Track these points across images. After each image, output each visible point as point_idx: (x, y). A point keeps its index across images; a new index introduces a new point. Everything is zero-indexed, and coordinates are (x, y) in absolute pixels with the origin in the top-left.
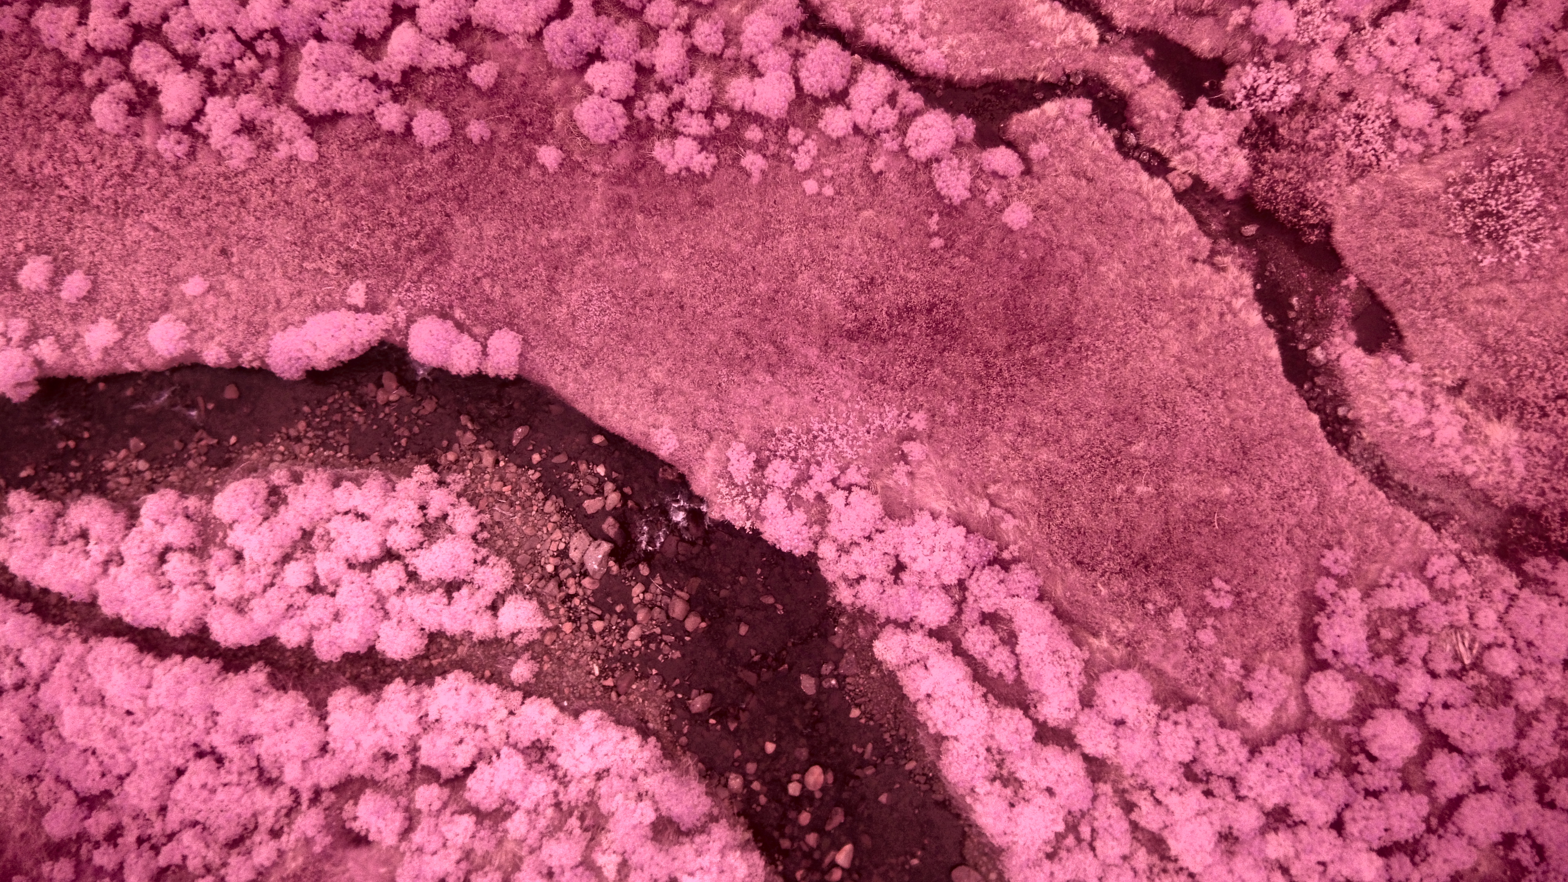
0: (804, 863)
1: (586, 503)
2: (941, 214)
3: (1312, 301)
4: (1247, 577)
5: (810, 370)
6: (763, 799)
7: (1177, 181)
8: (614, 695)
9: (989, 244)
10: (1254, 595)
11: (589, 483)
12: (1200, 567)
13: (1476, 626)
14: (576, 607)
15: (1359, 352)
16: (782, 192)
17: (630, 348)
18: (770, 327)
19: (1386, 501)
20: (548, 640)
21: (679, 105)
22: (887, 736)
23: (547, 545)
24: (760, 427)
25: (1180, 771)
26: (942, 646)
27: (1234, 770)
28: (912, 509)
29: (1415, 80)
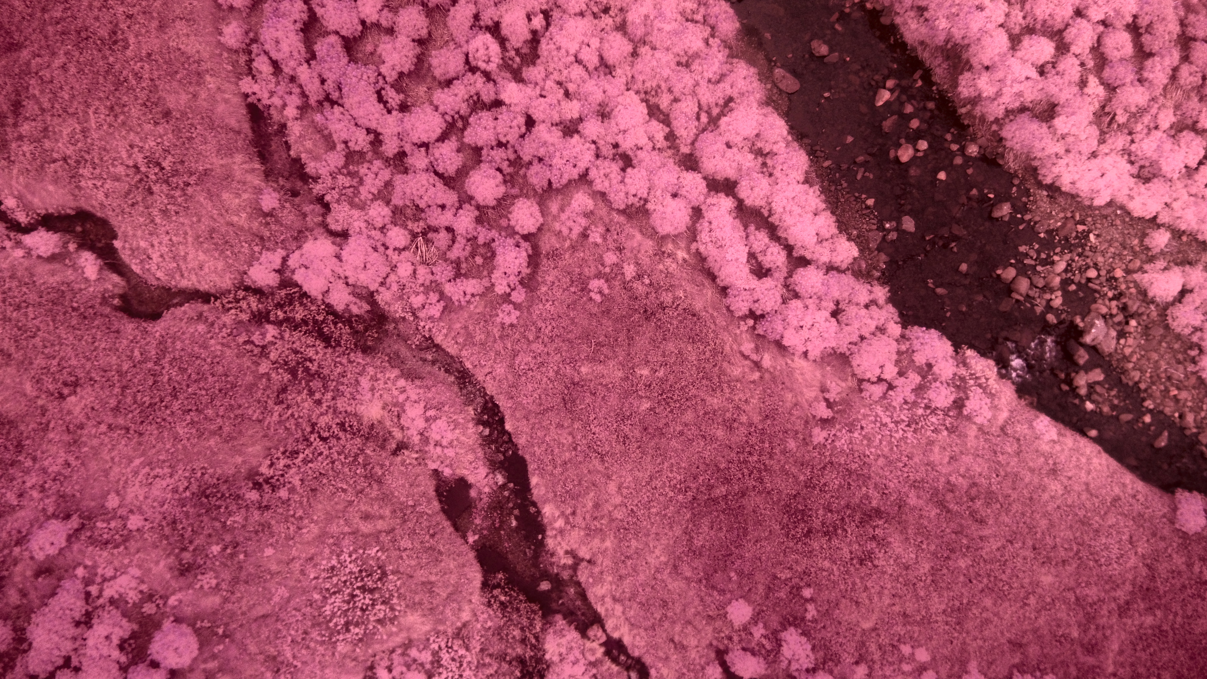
0: (914, 91)
1: (1101, 378)
2: (803, 619)
3: (502, 522)
4: (574, 303)
5: (915, 485)
6: (949, 137)
7: (600, 633)
8: (1078, 218)
9: (761, 588)
10: (573, 289)
11: (1100, 395)
12: (608, 311)
13: (413, 264)
14: (1110, 290)
15: (471, 479)
16: (945, 651)
17: (1081, 513)
18: (953, 525)
19: (464, 360)
20: (1138, 263)
22: (845, 185)
23: (1136, 342)
24: (959, 436)
25: (635, 162)
26: (802, 252)
27: (598, 162)
28: (822, 362)
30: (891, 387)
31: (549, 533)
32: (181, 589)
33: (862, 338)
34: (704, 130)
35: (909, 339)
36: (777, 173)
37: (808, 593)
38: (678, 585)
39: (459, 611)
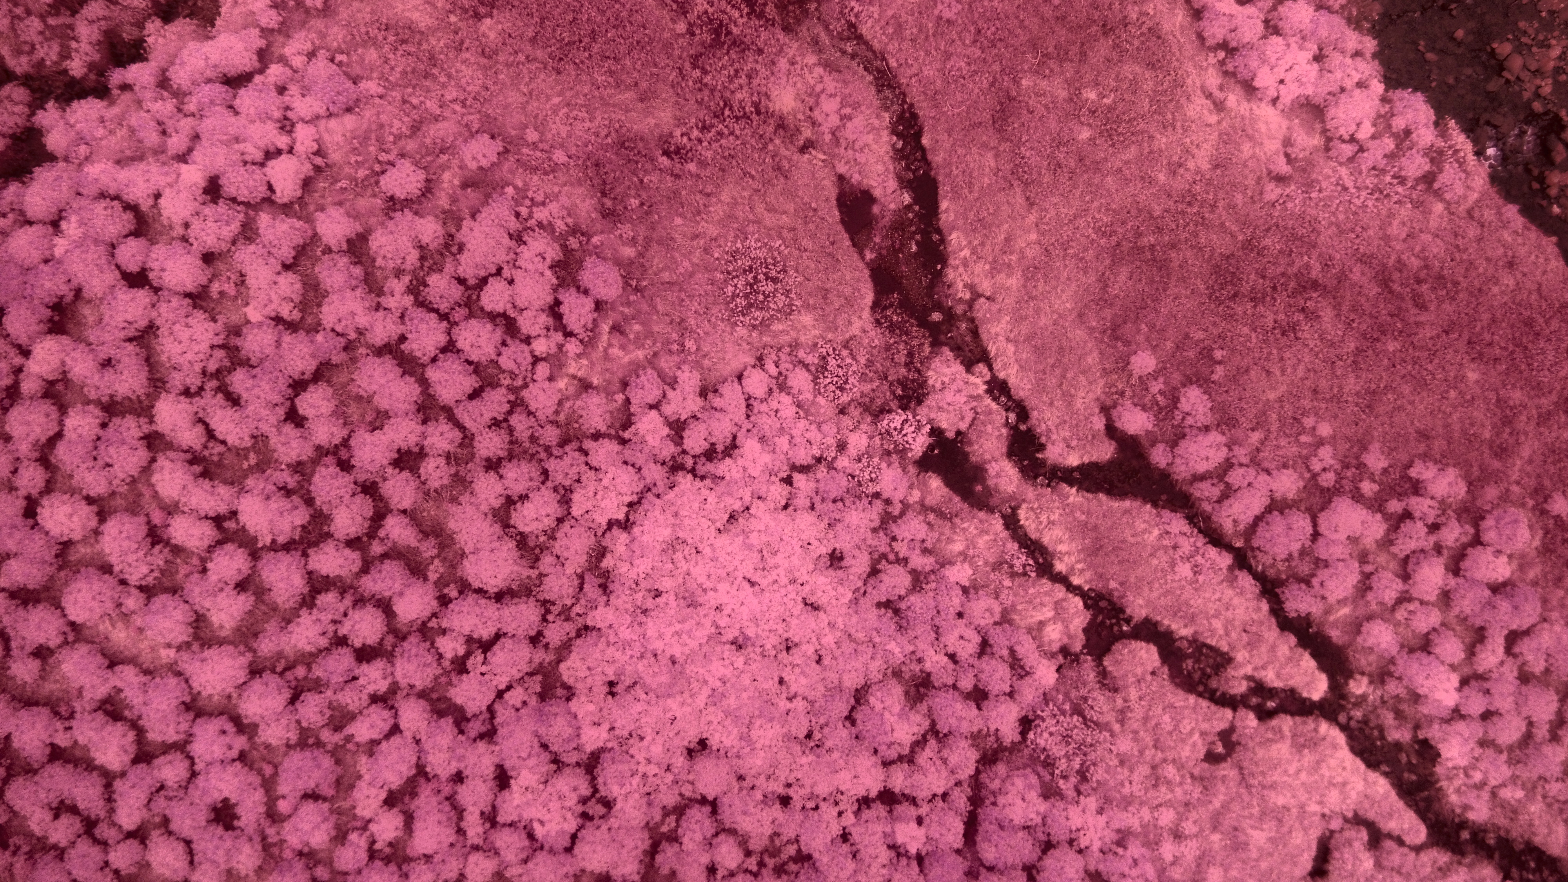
2: (1208, 379)
3: (902, 245)
5: (1362, 259)
7: (985, 371)
9: (1169, 345)
15: (877, 193)
16: (1348, 431)
17: (1526, 313)
18: (1391, 307)
19: (889, 56)
21: (1434, 528)
24: (1423, 212)
28: (1289, 113)
29: (794, 409)
30: (1362, 150)
31: (952, 261)
33: (1343, 90)
37: (1218, 354)
38: (1080, 334)
39: (850, 322)
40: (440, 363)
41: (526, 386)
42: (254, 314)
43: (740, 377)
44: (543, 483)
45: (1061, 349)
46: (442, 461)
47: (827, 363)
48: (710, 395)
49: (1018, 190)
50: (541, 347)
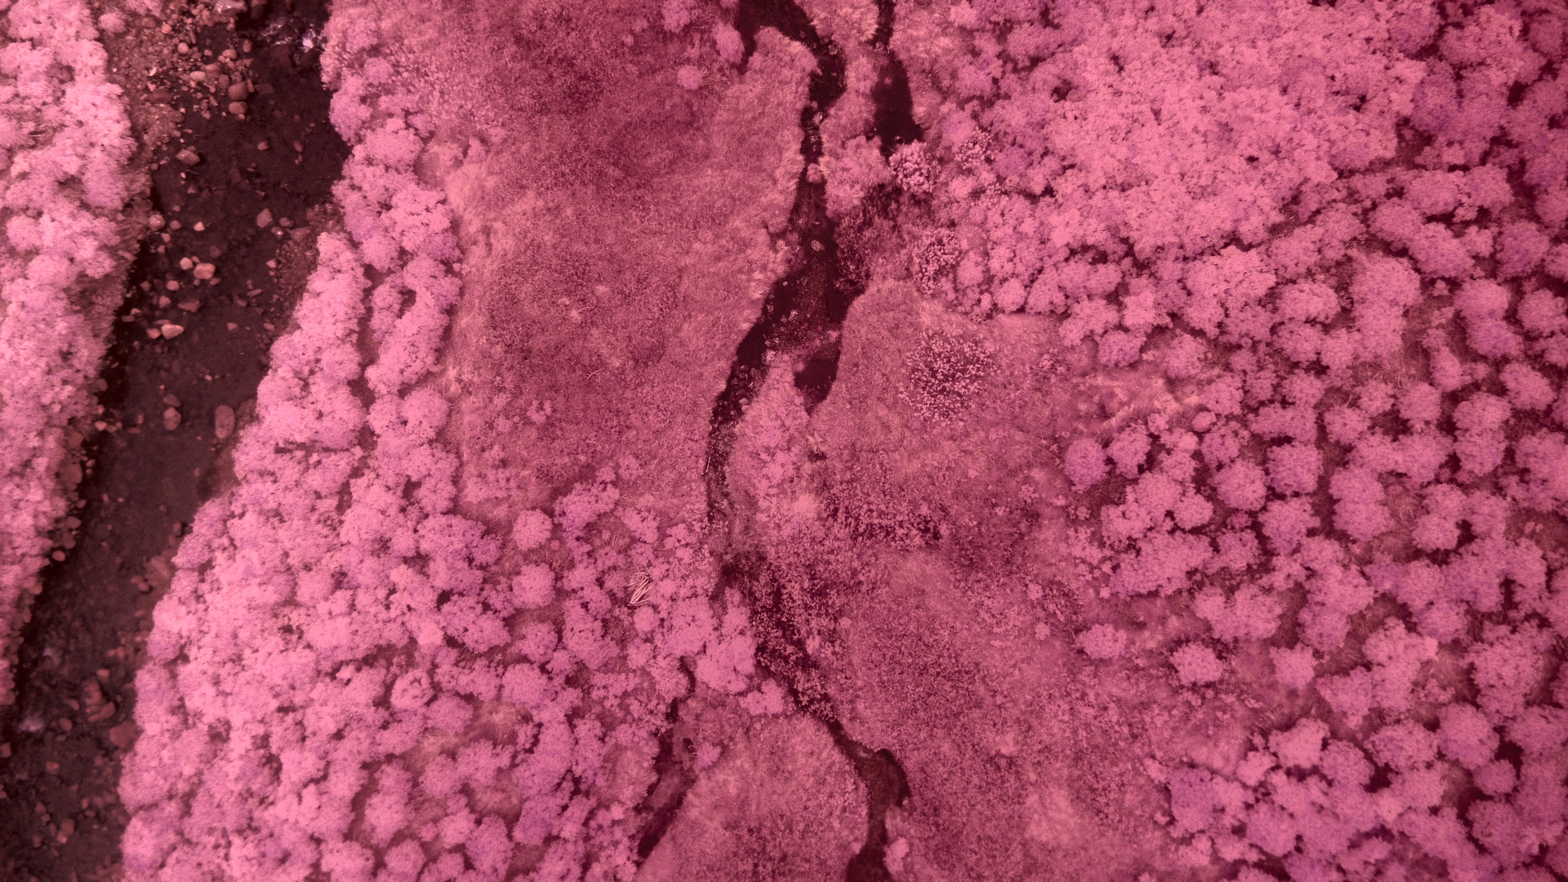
3: (802, 323)
4: (569, 421)
5: (470, 30)
6: (161, 249)
7: (810, 172)
8: (145, 96)
9: (659, 78)
10: (560, 433)
12: (551, 388)
14: (186, 24)
15: (790, 377)
19: (700, 471)
22: (275, 297)
24: (399, 30)
25: (403, 480)
26: (362, 279)
27: (428, 509)
28: (438, 184)
29: (993, 253)
30: (408, 113)
31: (773, 278)
32: (1049, 504)
33: (387, 168)
34: (327, 450)
35: (357, 134)
36: (310, 355)
37: (629, 40)
38: (718, 143)
39: (891, 292)
40: (1295, 487)
41: (1230, 418)
42: (1430, 647)
43: (1021, 310)
44: (1282, 323)
45: (742, 140)
46: (1364, 401)
47: (936, 272)
48: (1061, 310)
49: (682, 289)
50: (1189, 442)
